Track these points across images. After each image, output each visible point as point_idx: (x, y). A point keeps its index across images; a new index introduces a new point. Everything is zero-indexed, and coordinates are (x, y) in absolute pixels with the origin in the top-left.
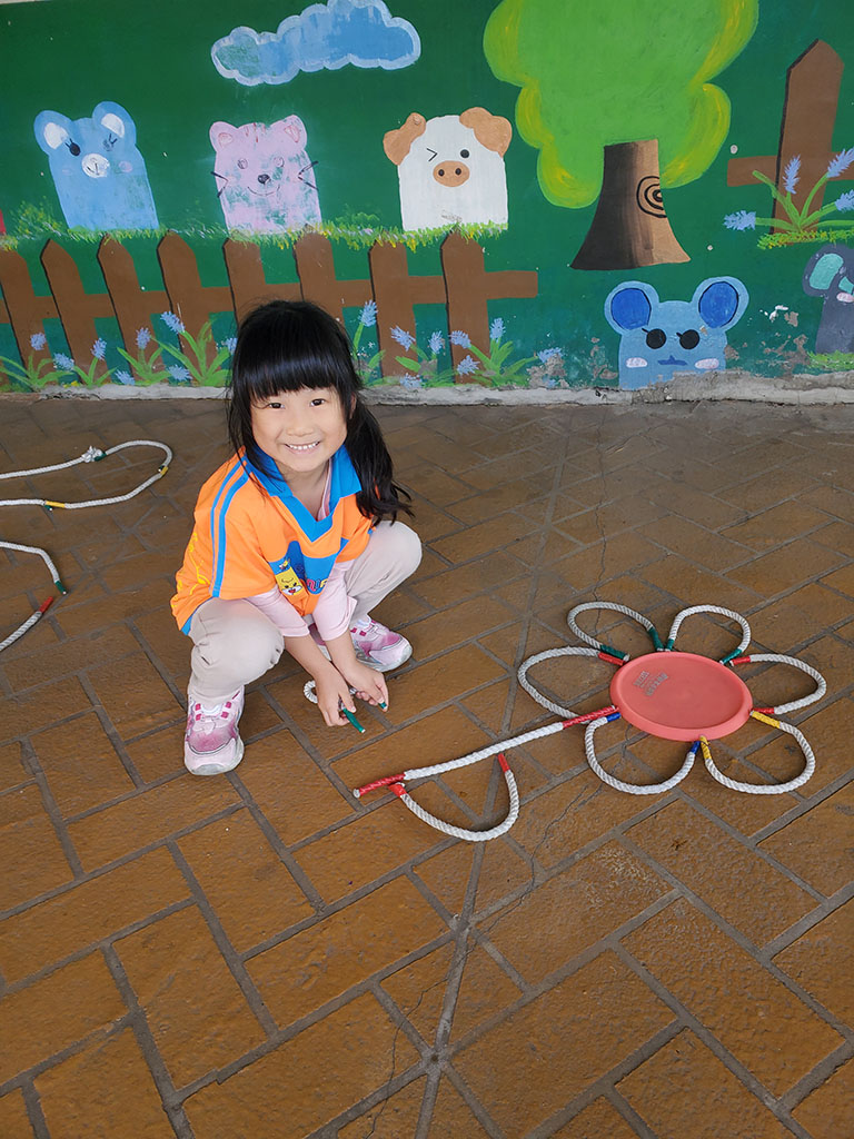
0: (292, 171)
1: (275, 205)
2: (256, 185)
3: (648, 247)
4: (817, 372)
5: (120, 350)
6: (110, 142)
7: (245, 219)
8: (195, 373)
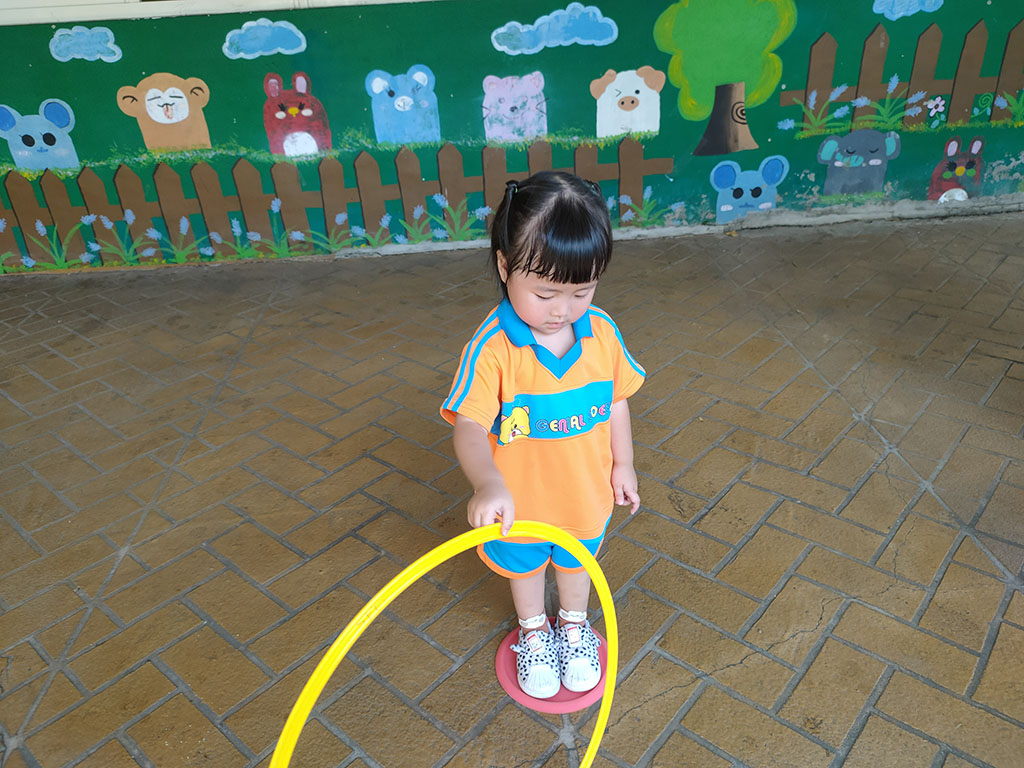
0: (532, 104)
1: (518, 124)
2: (508, 113)
3: (736, 141)
4: (825, 206)
5: (400, 220)
6: (417, 88)
7: (498, 133)
8: (452, 233)
